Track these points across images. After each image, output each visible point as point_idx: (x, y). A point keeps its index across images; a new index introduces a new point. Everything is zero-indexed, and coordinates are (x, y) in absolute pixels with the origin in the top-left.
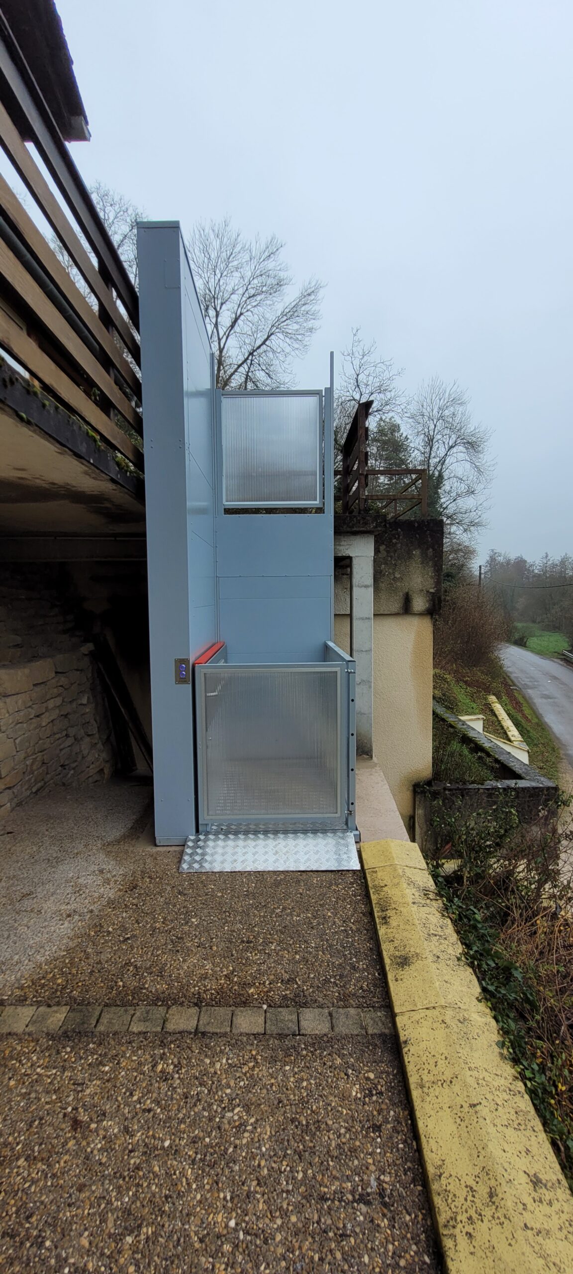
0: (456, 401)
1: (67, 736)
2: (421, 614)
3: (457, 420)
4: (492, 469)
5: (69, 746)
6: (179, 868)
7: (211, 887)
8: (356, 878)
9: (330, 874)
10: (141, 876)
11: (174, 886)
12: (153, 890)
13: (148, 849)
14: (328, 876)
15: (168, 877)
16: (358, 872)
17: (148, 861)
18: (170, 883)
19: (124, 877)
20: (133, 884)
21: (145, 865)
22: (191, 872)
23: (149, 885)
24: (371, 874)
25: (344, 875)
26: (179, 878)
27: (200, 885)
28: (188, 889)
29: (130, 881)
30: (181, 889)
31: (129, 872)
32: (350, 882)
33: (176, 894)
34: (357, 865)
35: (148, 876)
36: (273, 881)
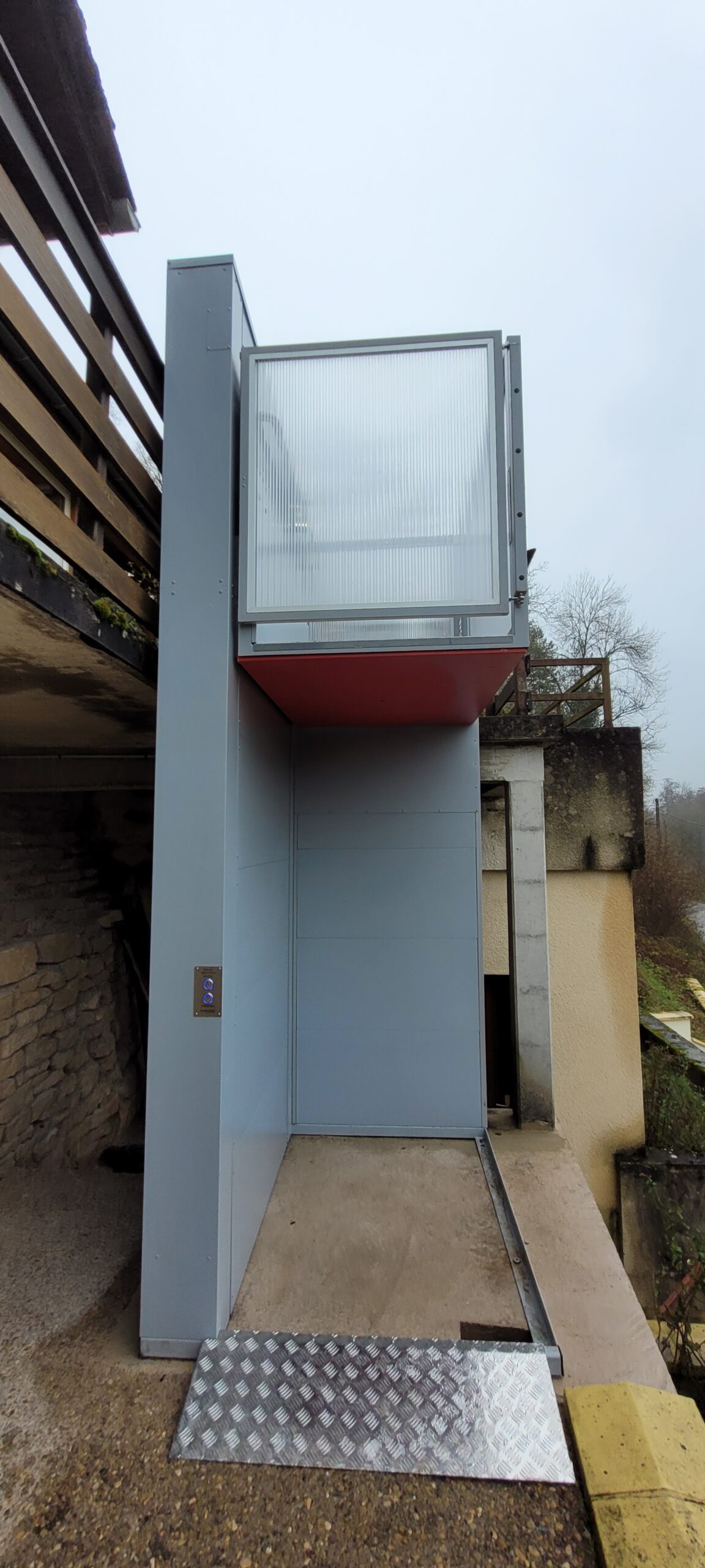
0: (613, 599)
1: (50, 1068)
2: (613, 871)
3: (615, 620)
4: (663, 678)
5: (54, 1086)
6: (172, 1442)
7: (232, 1525)
8: (568, 1518)
9: (506, 1496)
10: (85, 1465)
11: (149, 1514)
12: (99, 1529)
13: (123, 1366)
14: (503, 1506)
15: (144, 1474)
16: (572, 1494)
17: (115, 1407)
18: (141, 1501)
19: (50, 1467)
20: (60, 1496)
21: (104, 1423)
22: (196, 1460)
23: (94, 1504)
24: (608, 1519)
25: (539, 1500)
26: (166, 1482)
27: (206, 1516)
28: (178, 1529)
29: (58, 1485)
30: (161, 1530)
31: (65, 1448)
32: (555, 1531)
33: (148, 1549)
34: (567, 1467)
35: (100, 1467)
36: (372, 1513)
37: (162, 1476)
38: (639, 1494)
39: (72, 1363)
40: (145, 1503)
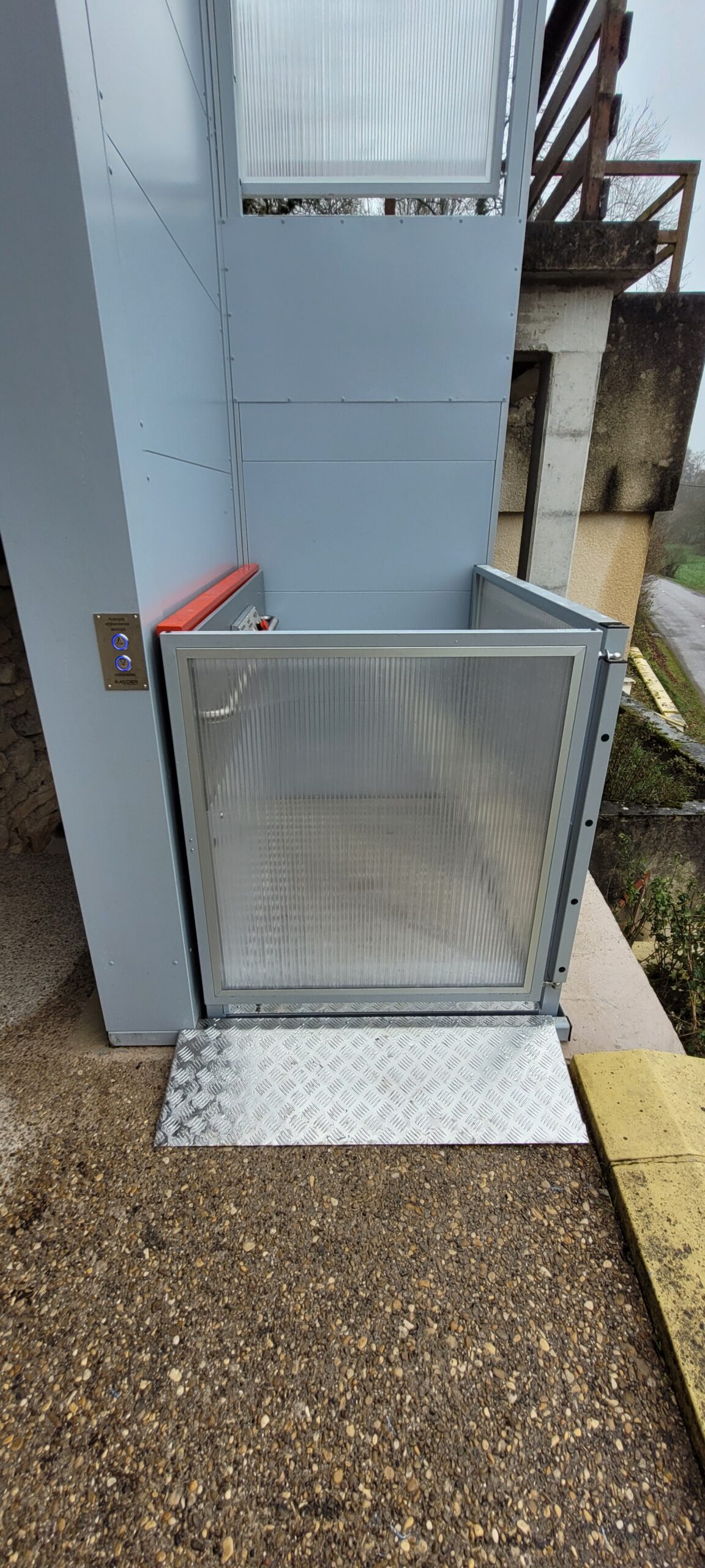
2: (633, 514)
6: (156, 1130)
7: (230, 1209)
8: (583, 1176)
9: (517, 1159)
10: (60, 1160)
11: (137, 1204)
12: (82, 1225)
13: (93, 1056)
14: (515, 1168)
15: (127, 1165)
16: (585, 1153)
17: (88, 1098)
18: (127, 1192)
19: (19, 1164)
20: (35, 1195)
21: (77, 1116)
22: (184, 1147)
23: (74, 1200)
24: (632, 1185)
25: (552, 1160)
26: (153, 1170)
27: (201, 1202)
28: (172, 1218)
29: (31, 1182)
30: (153, 1220)
31: (35, 1144)
32: (571, 1190)
33: (140, 1241)
34: (579, 1129)
35: (77, 1161)
36: (381, 1187)
37: (149, 1165)
38: (663, 1160)
39: (34, 1056)
40: (132, 1195)
